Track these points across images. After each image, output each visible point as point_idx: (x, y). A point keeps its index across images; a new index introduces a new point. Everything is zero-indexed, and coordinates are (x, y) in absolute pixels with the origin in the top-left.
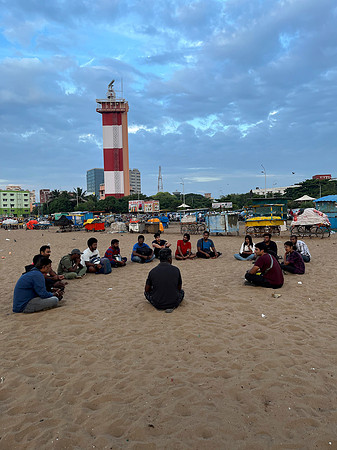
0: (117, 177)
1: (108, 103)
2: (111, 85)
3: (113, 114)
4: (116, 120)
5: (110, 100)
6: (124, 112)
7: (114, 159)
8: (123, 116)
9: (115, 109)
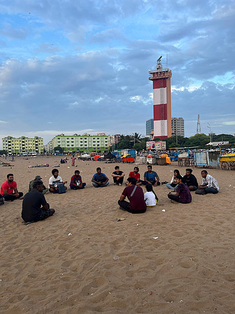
0: (162, 125)
1: (157, 73)
2: (159, 60)
3: (161, 80)
4: (162, 84)
5: (159, 71)
6: (168, 78)
7: (161, 112)
8: (167, 81)
9: (162, 76)
